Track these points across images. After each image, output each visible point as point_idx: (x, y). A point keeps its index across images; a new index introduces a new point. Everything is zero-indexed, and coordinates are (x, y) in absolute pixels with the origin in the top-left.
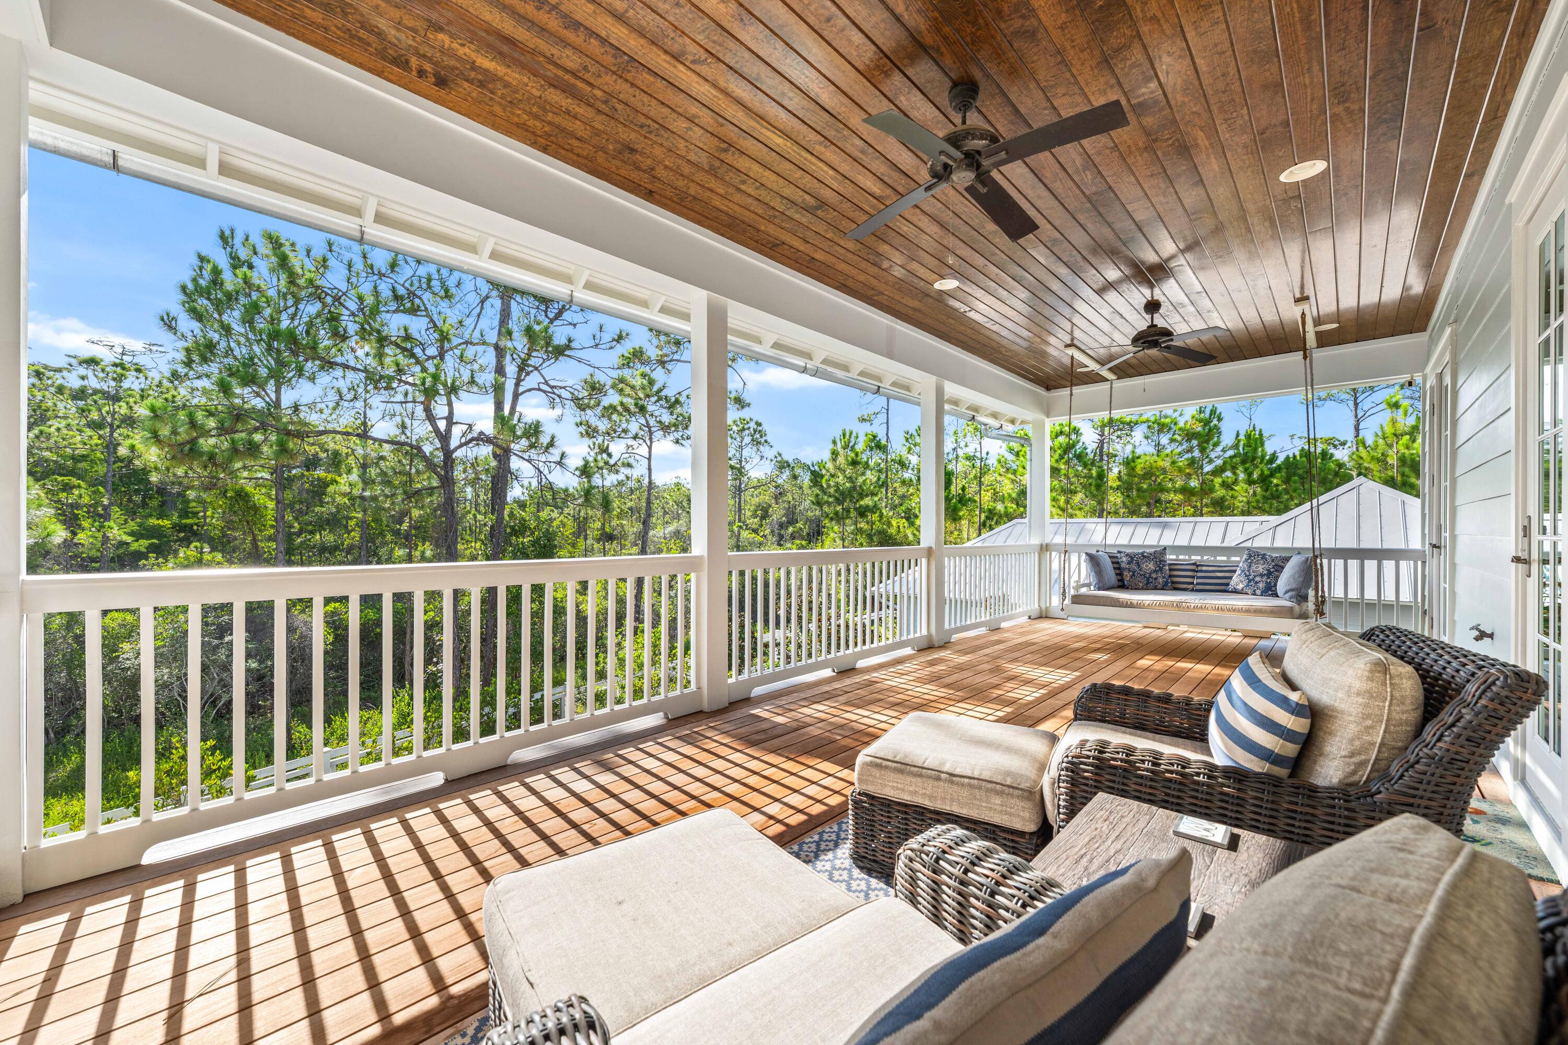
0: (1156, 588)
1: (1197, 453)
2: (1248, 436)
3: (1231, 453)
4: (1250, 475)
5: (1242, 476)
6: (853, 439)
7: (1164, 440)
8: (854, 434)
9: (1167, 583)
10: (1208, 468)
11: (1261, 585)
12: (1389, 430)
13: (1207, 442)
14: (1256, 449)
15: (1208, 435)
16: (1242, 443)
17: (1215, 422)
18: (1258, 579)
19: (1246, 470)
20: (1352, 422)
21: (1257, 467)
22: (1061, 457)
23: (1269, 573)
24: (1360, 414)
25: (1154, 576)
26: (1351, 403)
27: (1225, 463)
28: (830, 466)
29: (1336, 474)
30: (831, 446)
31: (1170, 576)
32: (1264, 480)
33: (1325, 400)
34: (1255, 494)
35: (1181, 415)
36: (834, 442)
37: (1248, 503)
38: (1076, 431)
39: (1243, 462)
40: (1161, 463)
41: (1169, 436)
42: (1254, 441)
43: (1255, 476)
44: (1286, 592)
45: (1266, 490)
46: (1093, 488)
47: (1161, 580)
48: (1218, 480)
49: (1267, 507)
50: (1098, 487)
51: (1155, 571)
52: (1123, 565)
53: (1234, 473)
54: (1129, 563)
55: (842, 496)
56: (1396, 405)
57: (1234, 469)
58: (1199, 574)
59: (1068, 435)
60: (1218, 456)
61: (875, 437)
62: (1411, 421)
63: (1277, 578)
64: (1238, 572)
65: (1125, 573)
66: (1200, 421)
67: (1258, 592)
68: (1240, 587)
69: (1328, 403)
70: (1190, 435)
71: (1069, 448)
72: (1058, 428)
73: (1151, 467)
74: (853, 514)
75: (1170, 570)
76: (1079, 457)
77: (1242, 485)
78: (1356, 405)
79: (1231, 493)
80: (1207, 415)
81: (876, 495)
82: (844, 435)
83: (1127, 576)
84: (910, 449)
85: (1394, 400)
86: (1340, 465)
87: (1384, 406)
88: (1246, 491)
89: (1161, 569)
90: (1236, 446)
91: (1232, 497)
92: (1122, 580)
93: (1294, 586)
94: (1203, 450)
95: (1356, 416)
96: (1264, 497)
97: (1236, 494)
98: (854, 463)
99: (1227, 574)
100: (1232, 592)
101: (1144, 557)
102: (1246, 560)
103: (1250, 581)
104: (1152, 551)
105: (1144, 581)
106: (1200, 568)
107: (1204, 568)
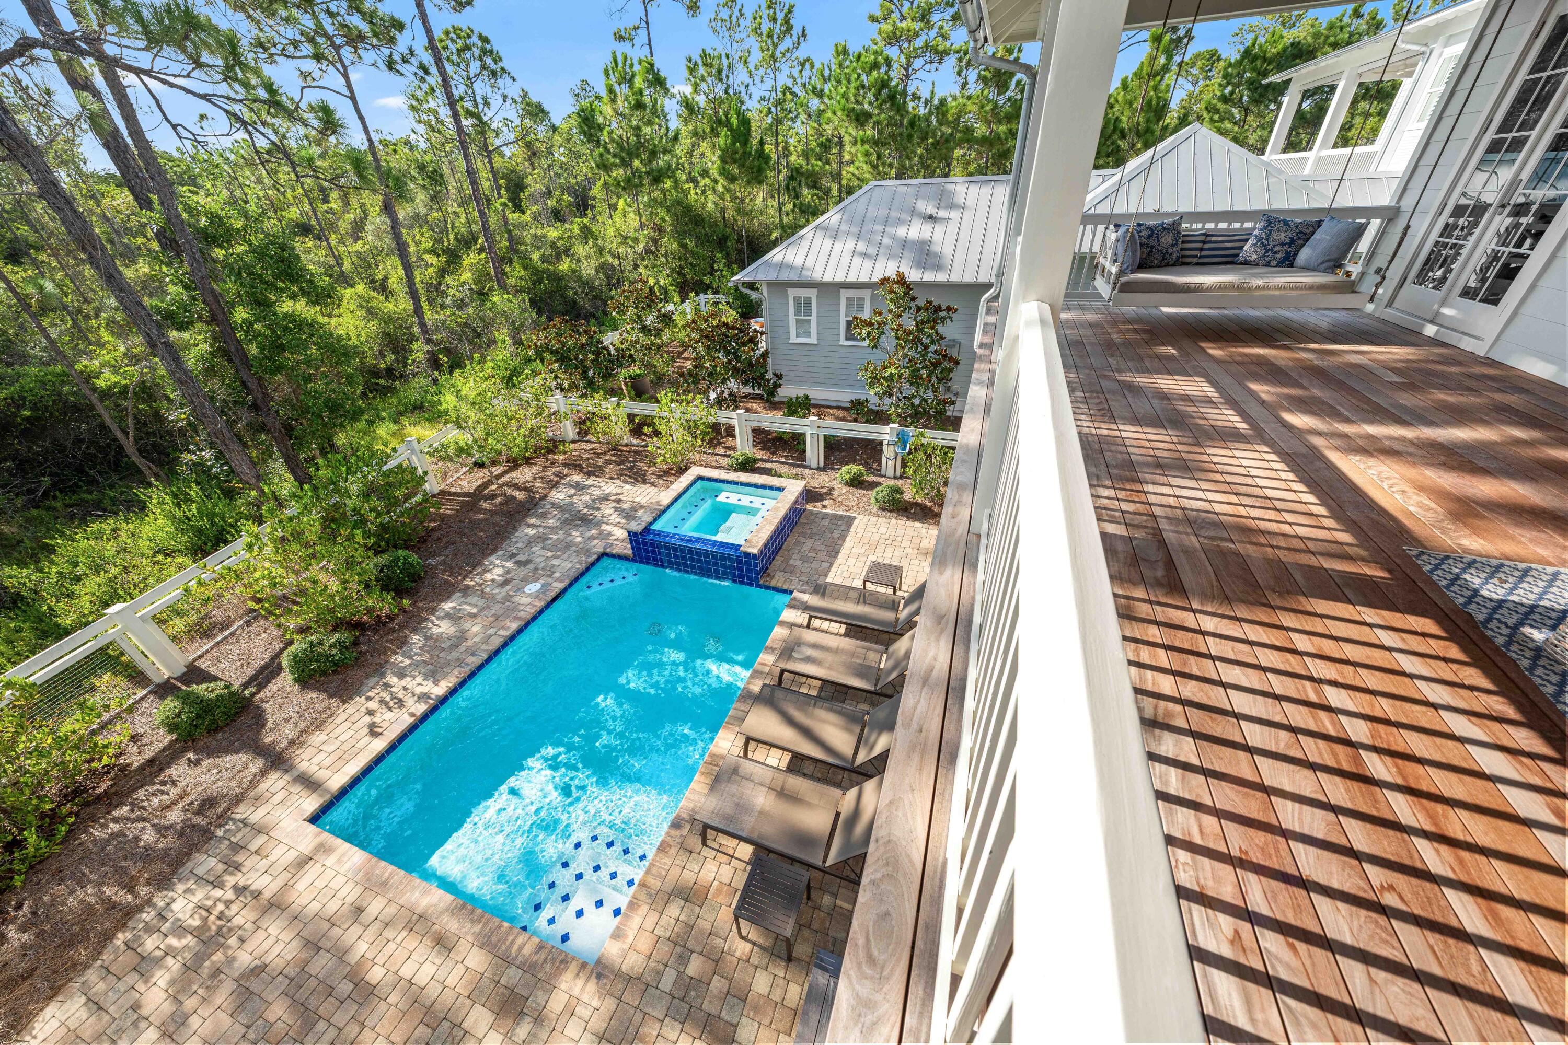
0: (1168, 265)
9: (1179, 258)
11: (1278, 255)
18: (1276, 248)
23: (1292, 242)
25: (1169, 250)
31: (1183, 249)
47: (1174, 256)
51: (1171, 245)
52: (1142, 240)
54: (1150, 237)
58: (1209, 246)
63: (1301, 247)
64: (1252, 241)
65: (1143, 250)
67: (1274, 263)
68: (1253, 258)
75: (1182, 243)
89: (1175, 243)
99: (1239, 244)
100: (1241, 264)
101: (1164, 229)
102: (1265, 228)
103: (1267, 251)
104: (1171, 220)
105: (1160, 257)
106: (1209, 239)
107: (1214, 239)
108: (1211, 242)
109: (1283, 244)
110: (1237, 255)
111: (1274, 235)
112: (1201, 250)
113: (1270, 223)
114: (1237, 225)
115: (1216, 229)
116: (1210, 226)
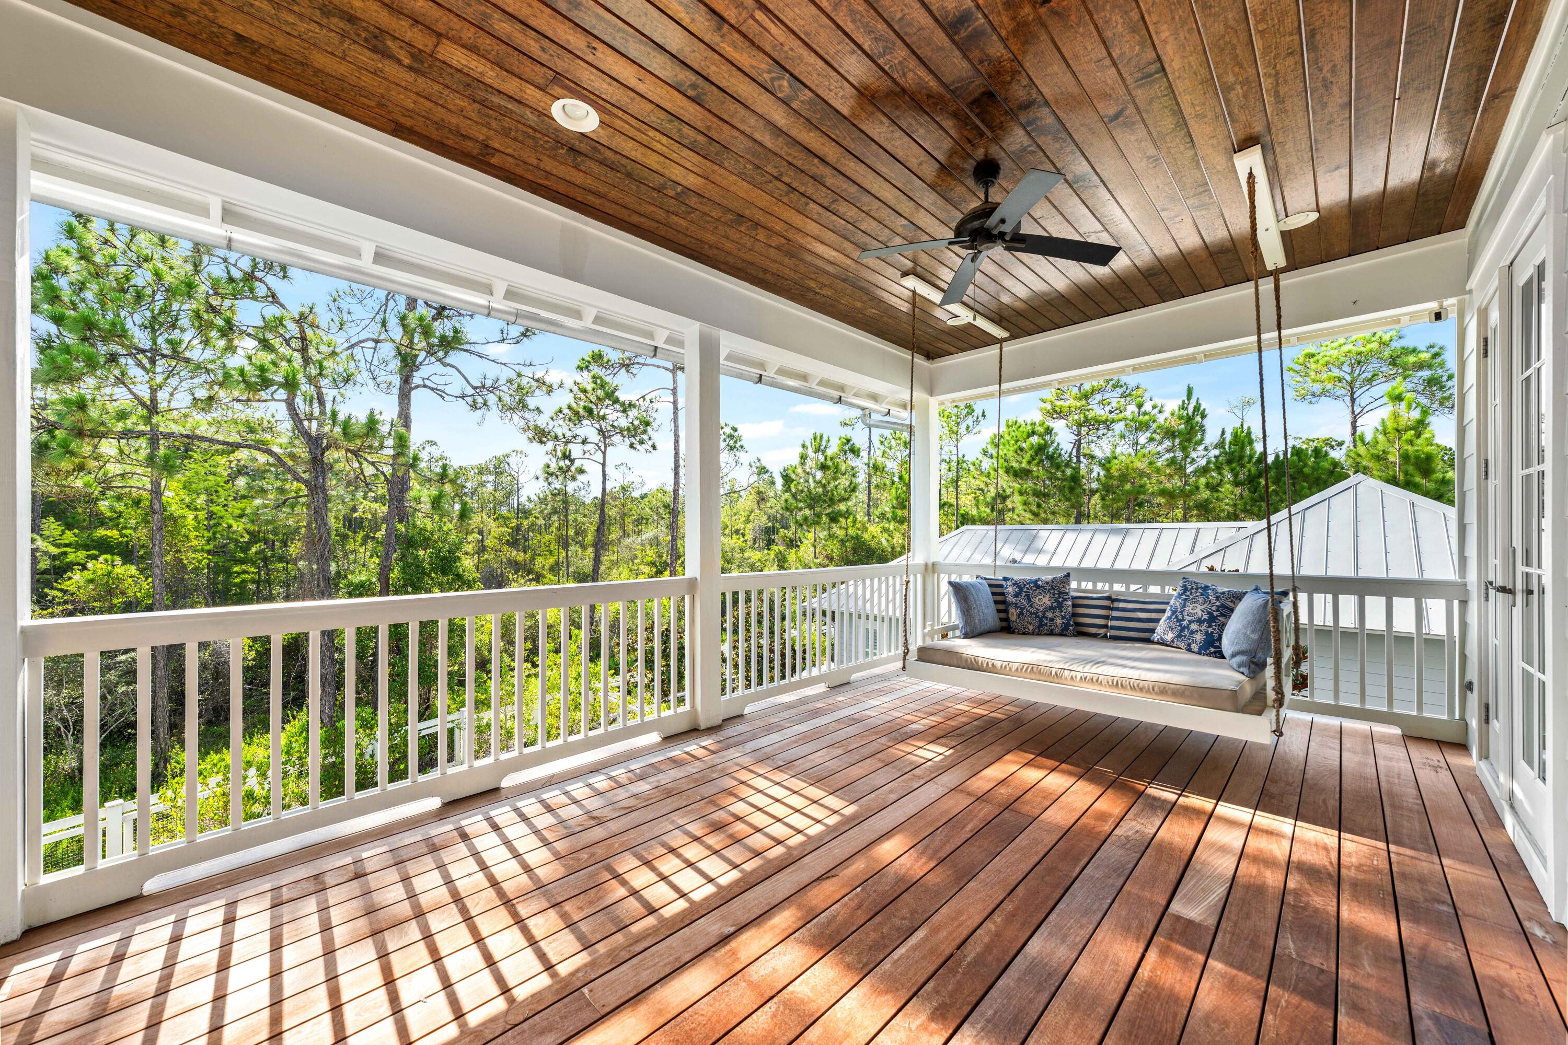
0: (1051, 634)
1: (1179, 454)
2: (1235, 435)
3: (1216, 452)
4: (1236, 476)
5: (1229, 476)
6: (824, 443)
7: (1142, 440)
8: (825, 438)
9: (1066, 626)
10: (1190, 469)
11: (1199, 637)
12: (1390, 425)
13: (1189, 440)
14: (1243, 448)
15: (1189, 433)
16: (1227, 441)
17: (1198, 419)
18: (1194, 627)
19: (1232, 470)
20: (1348, 418)
21: (1243, 466)
22: (1033, 459)
23: (1211, 619)
24: (1357, 410)
25: (1050, 615)
26: (1348, 399)
27: (1208, 462)
28: (799, 470)
29: (1331, 473)
30: (801, 450)
31: (1074, 615)
32: (1252, 480)
33: (1320, 396)
34: (1241, 496)
35: (1160, 412)
36: (804, 446)
37: (1235, 505)
38: (1049, 431)
39: (1229, 462)
40: (1139, 465)
41: (1148, 434)
42: (1242, 440)
43: (1241, 477)
44: (1234, 655)
45: (1254, 492)
46: (1066, 490)
47: (1059, 622)
48: (1203, 481)
49: (1255, 509)
50: (1072, 490)
51: (1052, 608)
52: (1010, 598)
53: (1220, 474)
54: (1016, 596)
55: (813, 501)
56: (1399, 398)
57: (1219, 469)
58: (1115, 614)
59: (1041, 436)
60: (1200, 456)
61: (848, 441)
62: (1416, 415)
63: (1222, 626)
64: (1168, 613)
65: (1012, 610)
66: (1181, 418)
67: (1195, 647)
68: (1169, 637)
69: (1323, 399)
70: (1170, 434)
71: (1040, 449)
72: (1030, 428)
73: (1127, 468)
74: (825, 519)
75: (1074, 606)
76: (1051, 458)
77: (1228, 486)
78: (1353, 400)
79: (1216, 495)
80: (1191, 411)
81: (848, 499)
82: (815, 439)
83: (1013, 614)
84: (884, 452)
85: (1397, 392)
86: (1335, 464)
87: (1386, 399)
88: (1232, 493)
89: (1060, 606)
90: (1220, 445)
91: (1217, 499)
92: (1007, 620)
93: (1245, 646)
94: (1184, 449)
95: (1353, 412)
96: (1252, 499)
97: (1221, 496)
98: (823, 467)
99: (1154, 616)
100: (1158, 643)
101: (1038, 587)
102: (1180, 595)
103: (1183, 629)
104: (1049, 577)
105: (1036, 622)
106: (1116, 605)
107: (1122, 605)
108: (1118, 609)
109: (1200, 621)
110: (1152, 631)
111: (1189, 608)
112: (1106, 617)
113: (1186, 590)
114: (1154, 589)
115: (1128, 592)
116: (1118, 587)
